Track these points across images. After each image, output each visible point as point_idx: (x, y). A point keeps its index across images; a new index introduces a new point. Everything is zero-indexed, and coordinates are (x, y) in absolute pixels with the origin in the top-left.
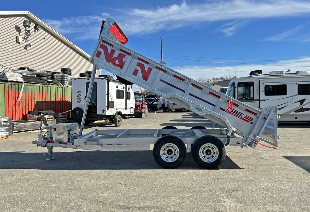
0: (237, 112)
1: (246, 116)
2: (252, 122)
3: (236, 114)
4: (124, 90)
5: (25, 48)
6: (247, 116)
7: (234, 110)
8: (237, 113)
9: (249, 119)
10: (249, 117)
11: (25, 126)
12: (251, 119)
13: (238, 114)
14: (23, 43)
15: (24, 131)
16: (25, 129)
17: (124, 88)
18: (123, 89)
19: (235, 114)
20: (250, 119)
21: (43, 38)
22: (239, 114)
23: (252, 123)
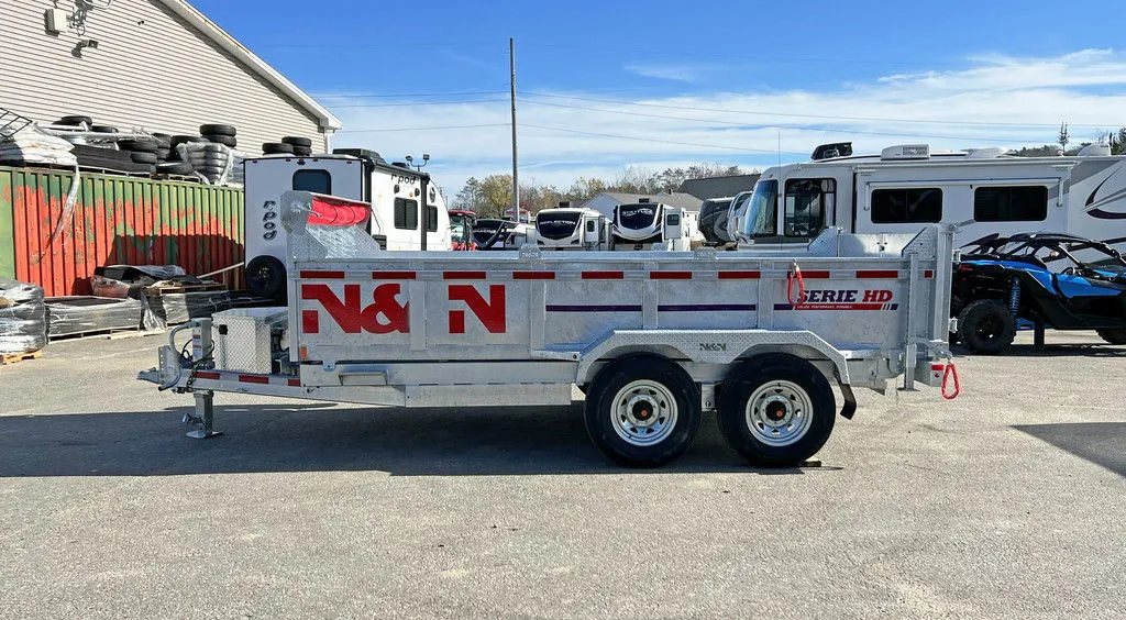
1: (867, 292)
2: (891, 302)
4: (418, 199)
5: (77, 53)
6: (869, 292)
9: (881, 299)
10: (875, 292)
11: (89, 317)
12: (885, 296)
14: (70, 37)
15: (86, 335)
16: (88, 327)
17: (417, 193)
18: (414, 198)
20: (882, 296)
21: (139, 20)
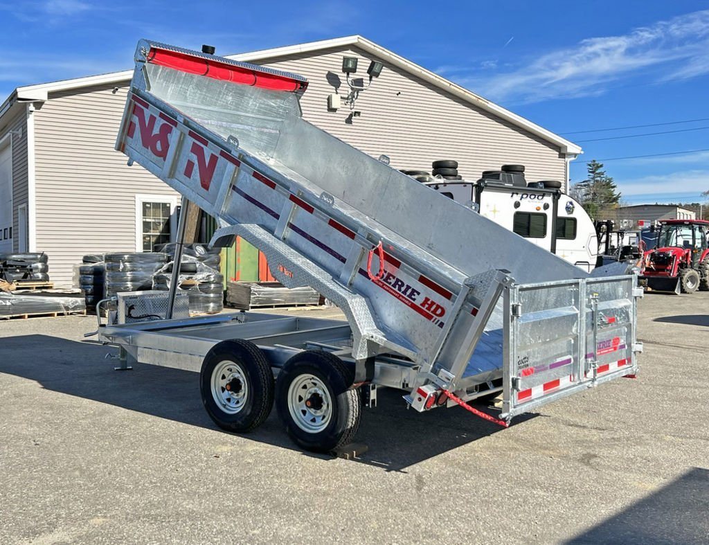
0: (403, 284)
1: (427, 299)
2: (441, 319)
3: (400, 290)
4: (549, 213)
5: (349, 121)
6: (429, 300)
7: (394, 277)
8: (403, 289)
9: (434, 312)
10: (433, 303)
11: (279, 295)
12: (439, 311)
13: (405, 292)
14: (344, 110)
16: (279, 302)
17: (546, 207)
19: (396, 289)
20: (436, 309)
21: (398, 92)
22: (408, 293)
23: (441, 325)
